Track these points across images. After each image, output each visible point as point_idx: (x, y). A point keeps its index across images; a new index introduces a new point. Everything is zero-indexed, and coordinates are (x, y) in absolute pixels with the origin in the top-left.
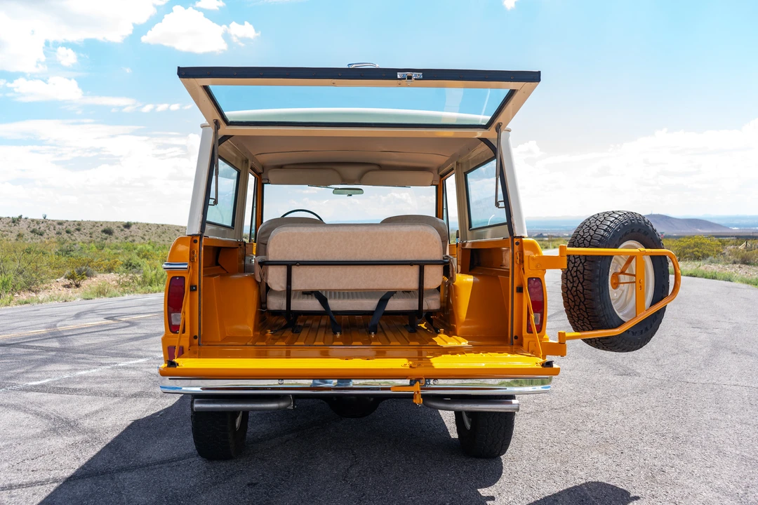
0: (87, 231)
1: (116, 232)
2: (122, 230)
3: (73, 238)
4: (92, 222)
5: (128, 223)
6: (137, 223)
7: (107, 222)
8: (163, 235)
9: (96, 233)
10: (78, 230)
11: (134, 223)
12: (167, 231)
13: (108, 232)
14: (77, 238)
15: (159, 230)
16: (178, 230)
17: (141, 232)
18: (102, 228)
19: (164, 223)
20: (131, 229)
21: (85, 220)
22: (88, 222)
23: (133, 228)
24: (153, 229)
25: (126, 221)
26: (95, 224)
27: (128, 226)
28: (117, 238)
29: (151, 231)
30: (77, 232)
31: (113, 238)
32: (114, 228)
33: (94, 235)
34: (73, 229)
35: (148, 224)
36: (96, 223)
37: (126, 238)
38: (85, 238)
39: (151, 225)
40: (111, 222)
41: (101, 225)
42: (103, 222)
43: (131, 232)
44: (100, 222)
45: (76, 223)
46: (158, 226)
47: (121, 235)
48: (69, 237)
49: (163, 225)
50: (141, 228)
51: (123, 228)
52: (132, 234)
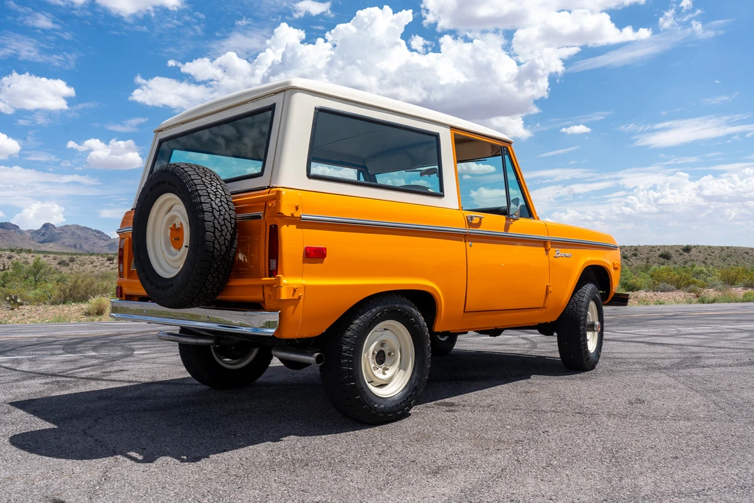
0: (644, 256)
1: (675, 257)
2: (681, 254)
3: (630, 263)
4: (649, 247)
5: (688, 246)
6: (698, 246)
7: (664, 246)
8: (728, 259)
9: (653, 259)
10: (635, 255)
11: (695, 247)
12: (733, 254)
13: (666, 256)
14: (634, 263)
15: (724, 254)
16: (747, 253)
17: (701, 257)
18: (659, 253)
19: (729, 246)
20: (691, 253)
21: (642, 245)
22: (645, 247)
23: (693, 251)
24: (716, 252)
25: (685, 245)
26: (652, 249)
27: (687, 249)
28: (675, 263)
29: (714, 255)
30: (634, 258)
31: (671, 262)
32: (671, 252)
33: (650, 260)
34: (629, 255)
35: (710, 247)
36: (653, 247)
37: (685, 263)
38: (642, 263)
39: (714, 248)
40: (668, 246)
41: (659, 250)
42: (661, 246)
43: (690, 256)
44: (657, 246)
45: (633, 248)
46: (722, 249)
47: (679, 260)
48: (626, 263)
49: (728, 248)
50: (702, 251)
51: (682, 252)
52: (692, 258)
